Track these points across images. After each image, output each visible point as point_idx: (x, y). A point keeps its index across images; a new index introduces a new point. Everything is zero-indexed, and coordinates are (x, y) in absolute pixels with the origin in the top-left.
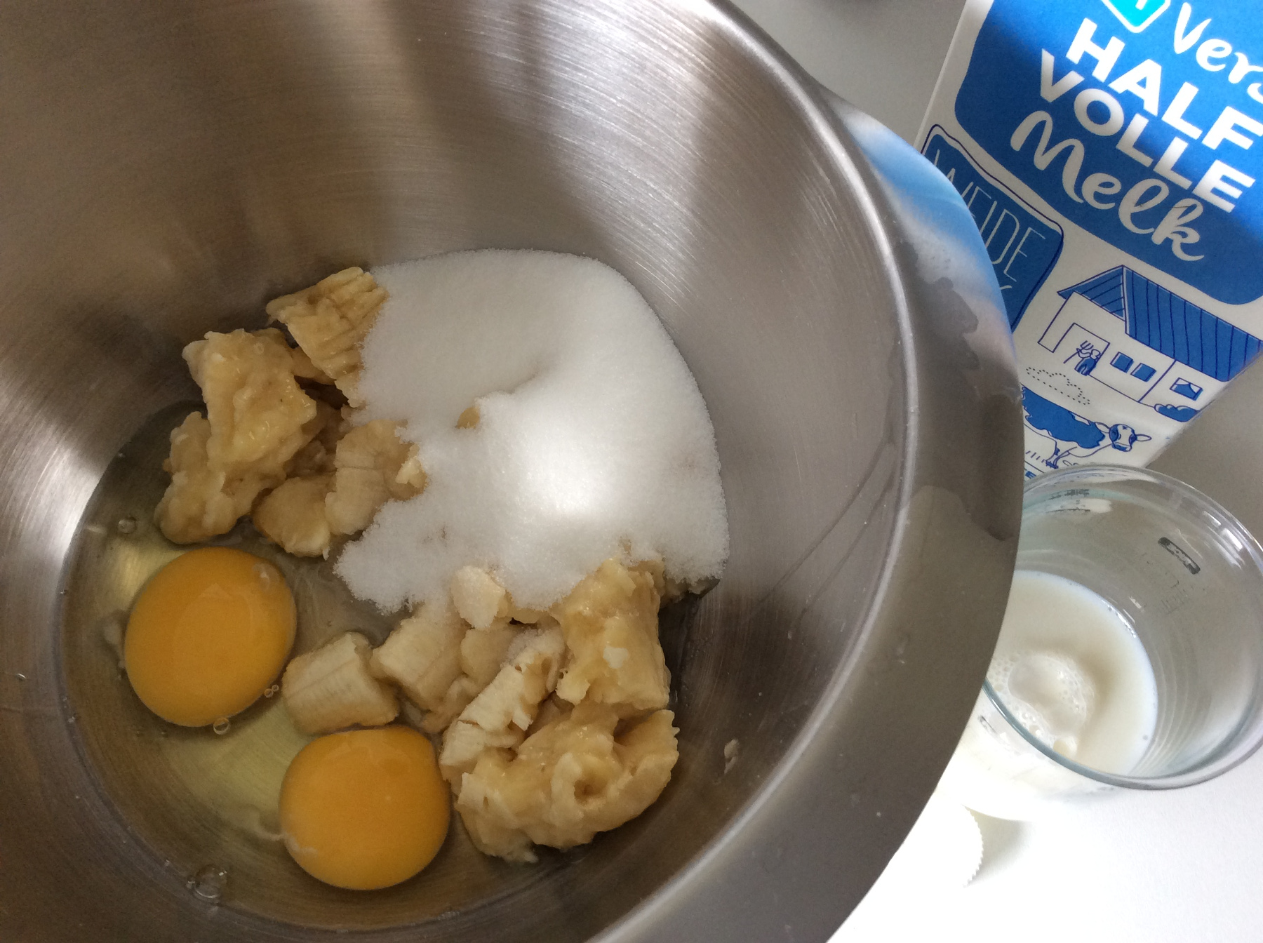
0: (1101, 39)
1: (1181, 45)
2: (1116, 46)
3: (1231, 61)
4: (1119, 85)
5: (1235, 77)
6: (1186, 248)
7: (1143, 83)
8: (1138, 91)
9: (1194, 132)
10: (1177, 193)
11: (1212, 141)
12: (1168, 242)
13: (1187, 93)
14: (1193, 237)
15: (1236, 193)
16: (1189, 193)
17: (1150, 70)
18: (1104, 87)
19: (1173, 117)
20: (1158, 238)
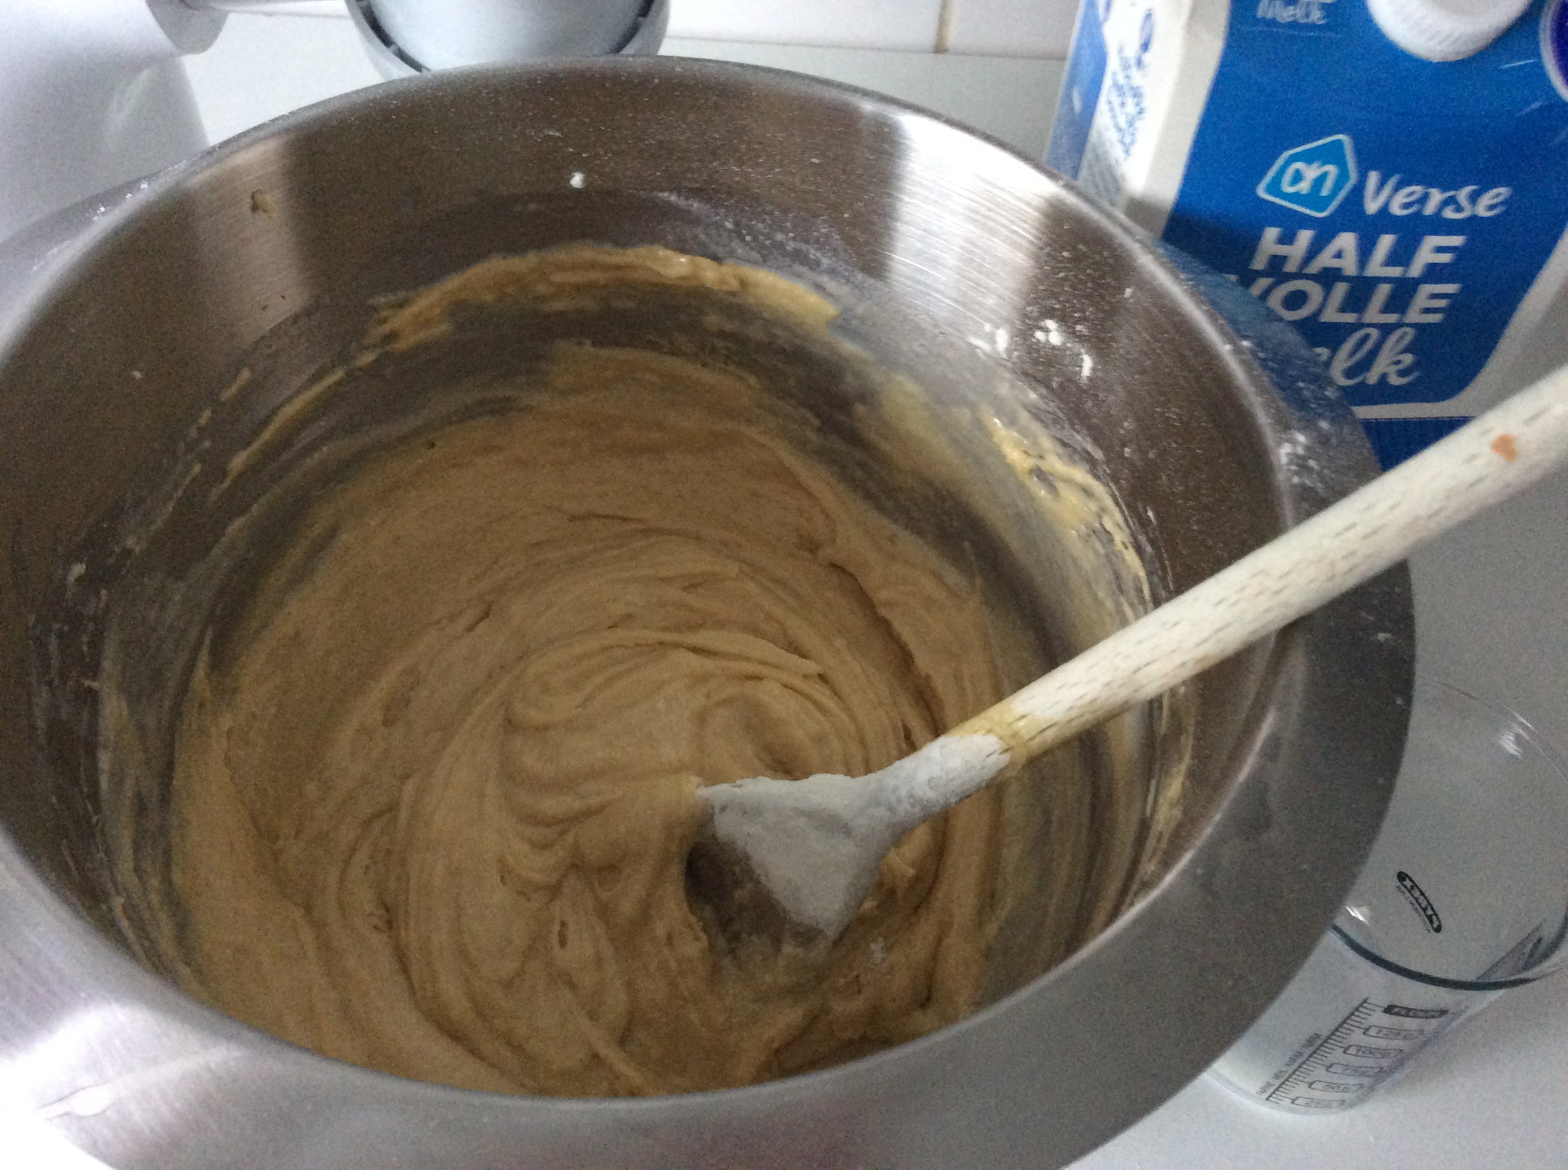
0: (1287, 238)
1: (1372, 207)
2: (1305, 237)
3: (1424, 199)
4: (1315, 267)
5: (1430, 209)
6: (1402, 373)
7: (1339, 255)
8: (1336, 263)
9: (1395, 272)
10: (1386, 330)
11: (1416, 270)
12: (1384, 377)
13: (1386, 242)
14: (1408, 359)
15: (1443, 303)
16: (1399, 325)
17: (1347, 241)
18: (1299, 275)
19: (1376, 268)
20: (1372, 377)
